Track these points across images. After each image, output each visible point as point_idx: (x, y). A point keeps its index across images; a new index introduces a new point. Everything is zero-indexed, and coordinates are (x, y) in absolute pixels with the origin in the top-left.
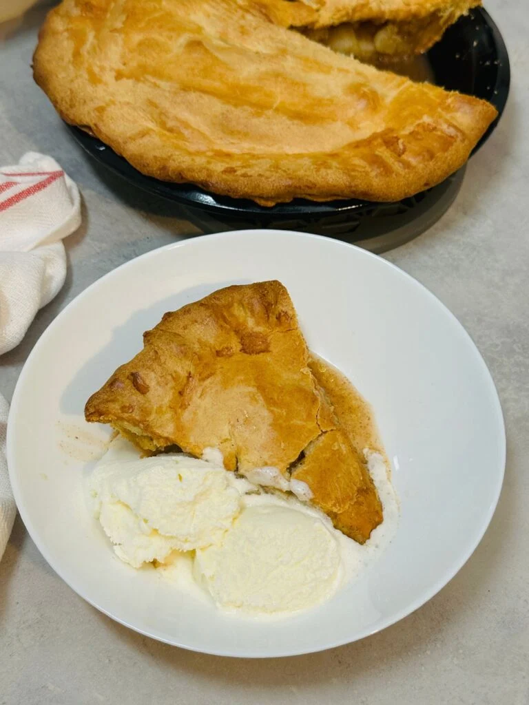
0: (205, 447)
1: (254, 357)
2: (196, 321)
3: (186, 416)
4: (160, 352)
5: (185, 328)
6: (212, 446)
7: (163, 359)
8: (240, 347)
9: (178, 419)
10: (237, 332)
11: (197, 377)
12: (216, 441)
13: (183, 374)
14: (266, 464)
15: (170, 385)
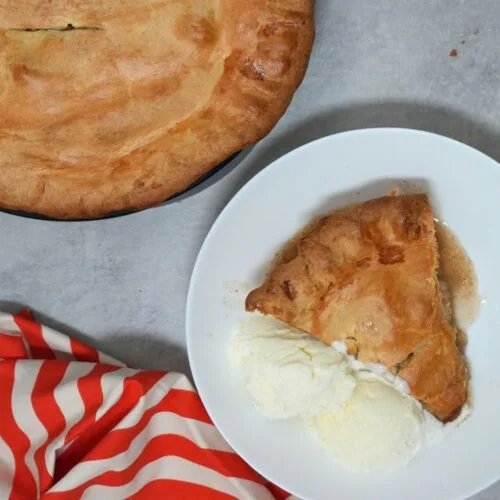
0: (334, 339)
1: (389, 267)
2: (345, 235)
3: (324, 316)
4: (310, 266)
5: (335, 239)
6: (339, 340)
7: (311, 272)
8: (378, 257)
9: (317, 318)
10: (378, 246)
11: (337, 286)
12: (343, 336)
13: (326, 284)
14: (379, 361)
15: (314, 294)
